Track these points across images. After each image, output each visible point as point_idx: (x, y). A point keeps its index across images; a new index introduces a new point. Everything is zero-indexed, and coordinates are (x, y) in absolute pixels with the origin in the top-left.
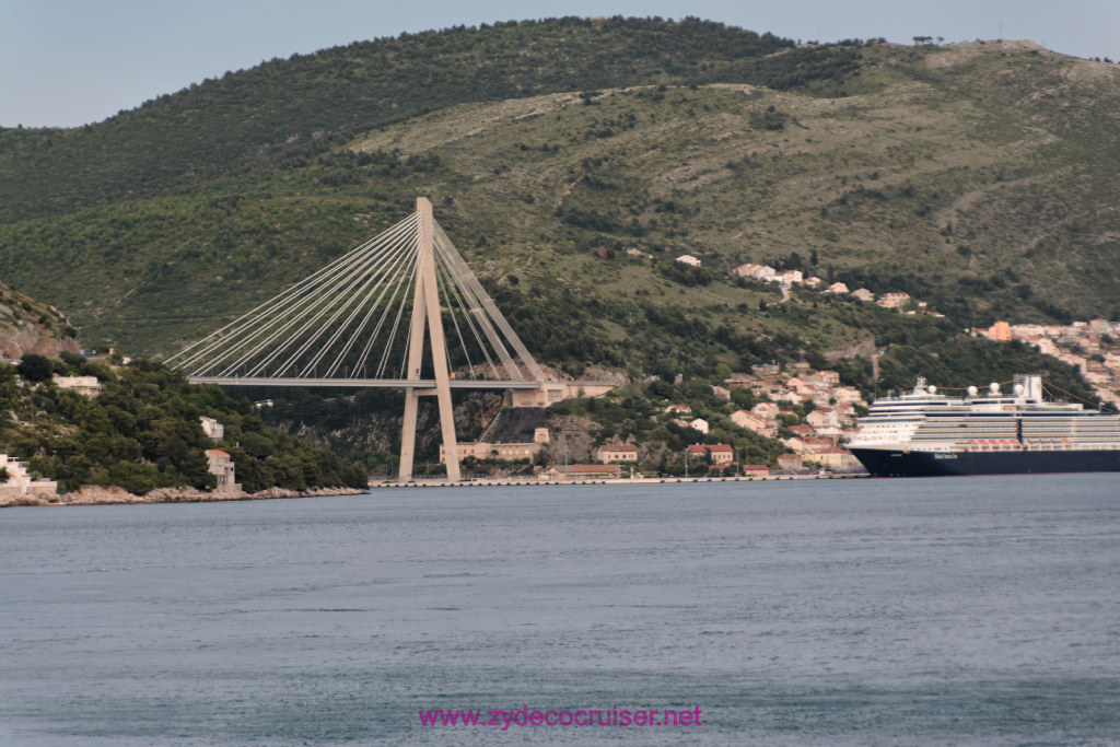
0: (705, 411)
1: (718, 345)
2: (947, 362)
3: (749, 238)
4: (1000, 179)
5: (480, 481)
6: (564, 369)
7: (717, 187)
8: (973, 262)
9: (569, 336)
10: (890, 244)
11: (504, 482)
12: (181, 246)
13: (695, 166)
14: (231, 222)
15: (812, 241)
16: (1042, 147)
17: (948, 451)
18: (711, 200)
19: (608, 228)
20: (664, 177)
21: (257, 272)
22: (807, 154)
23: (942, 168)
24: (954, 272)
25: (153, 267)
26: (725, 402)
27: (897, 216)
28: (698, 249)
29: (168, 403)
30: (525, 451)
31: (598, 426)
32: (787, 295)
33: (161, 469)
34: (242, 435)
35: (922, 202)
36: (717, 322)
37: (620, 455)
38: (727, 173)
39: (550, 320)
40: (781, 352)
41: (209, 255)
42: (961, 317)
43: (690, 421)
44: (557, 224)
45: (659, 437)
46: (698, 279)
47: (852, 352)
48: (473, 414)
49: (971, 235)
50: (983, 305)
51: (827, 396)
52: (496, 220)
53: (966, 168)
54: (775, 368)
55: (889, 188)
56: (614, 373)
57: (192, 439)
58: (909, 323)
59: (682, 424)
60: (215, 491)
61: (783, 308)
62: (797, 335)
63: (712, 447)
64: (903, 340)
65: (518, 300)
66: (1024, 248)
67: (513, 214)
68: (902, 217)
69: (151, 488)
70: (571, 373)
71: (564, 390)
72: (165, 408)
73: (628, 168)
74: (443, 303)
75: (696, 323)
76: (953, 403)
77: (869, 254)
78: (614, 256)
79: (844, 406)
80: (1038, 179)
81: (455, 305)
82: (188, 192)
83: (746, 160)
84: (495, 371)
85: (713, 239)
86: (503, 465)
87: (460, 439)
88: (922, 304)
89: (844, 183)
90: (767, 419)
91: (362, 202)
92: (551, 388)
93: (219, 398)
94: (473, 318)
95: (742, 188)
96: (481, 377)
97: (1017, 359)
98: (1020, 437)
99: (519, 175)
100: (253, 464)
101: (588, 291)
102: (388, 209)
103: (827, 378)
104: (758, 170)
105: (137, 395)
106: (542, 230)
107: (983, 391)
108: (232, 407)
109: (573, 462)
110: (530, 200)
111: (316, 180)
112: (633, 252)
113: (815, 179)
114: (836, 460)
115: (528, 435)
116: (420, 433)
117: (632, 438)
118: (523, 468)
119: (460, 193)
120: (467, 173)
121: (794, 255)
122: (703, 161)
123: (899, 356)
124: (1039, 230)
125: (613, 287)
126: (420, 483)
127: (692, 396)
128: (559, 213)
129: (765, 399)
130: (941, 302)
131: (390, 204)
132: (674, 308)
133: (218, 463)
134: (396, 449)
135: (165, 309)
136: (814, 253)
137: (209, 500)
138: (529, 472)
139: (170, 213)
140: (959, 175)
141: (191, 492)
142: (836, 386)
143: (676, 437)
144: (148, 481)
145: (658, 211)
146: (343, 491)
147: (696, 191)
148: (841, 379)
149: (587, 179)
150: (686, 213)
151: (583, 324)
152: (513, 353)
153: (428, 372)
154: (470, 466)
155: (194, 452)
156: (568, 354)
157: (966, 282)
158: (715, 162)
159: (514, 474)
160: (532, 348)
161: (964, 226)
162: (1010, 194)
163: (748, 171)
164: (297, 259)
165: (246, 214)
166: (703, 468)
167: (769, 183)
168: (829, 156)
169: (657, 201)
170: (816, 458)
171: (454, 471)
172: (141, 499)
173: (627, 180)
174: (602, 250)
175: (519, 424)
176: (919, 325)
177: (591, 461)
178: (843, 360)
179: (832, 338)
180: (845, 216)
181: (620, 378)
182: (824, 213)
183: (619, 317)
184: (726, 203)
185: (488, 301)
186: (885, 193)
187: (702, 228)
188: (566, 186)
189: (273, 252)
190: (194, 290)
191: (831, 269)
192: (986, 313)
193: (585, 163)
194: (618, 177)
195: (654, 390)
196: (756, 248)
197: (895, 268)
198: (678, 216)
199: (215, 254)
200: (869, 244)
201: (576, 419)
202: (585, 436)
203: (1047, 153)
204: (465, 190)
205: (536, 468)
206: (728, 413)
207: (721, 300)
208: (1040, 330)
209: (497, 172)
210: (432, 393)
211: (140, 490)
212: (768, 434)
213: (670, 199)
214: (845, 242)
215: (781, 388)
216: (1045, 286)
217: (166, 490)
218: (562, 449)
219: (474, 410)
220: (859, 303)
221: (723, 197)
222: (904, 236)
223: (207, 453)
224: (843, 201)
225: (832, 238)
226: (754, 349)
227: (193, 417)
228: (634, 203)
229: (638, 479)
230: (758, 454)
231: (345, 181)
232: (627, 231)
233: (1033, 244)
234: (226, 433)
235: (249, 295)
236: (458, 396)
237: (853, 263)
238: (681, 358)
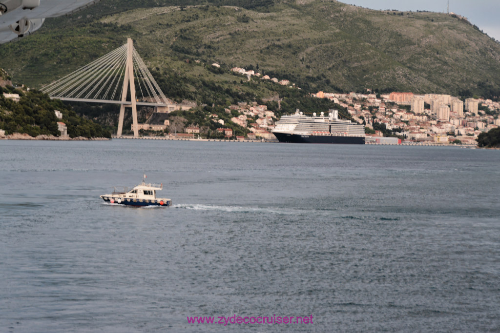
0: (223, 117)
1: (226, 95)
2: (303, 104)
3: (236, 59)
4: (320, 43)
5: (145, 137)
6: (175, 100)
7: (226, 41)
8: (311, 71)
9: (177, 89)
10: (283, 63)
11: (154, 138)
12: (42, 52)
13: (218, 34)
14: (60, 44)
15: (257, 61)
16: (335, 33)
17: (306, 134)
18: (223, 45)
19: (188, 53)
20: (207, 37)
21: (68, 62)
22: (256, 31)
23: (301, 38)
24: (304, 74)
25: (32, 58)
26: (229, 114)
27: (286, 54)
28: (219, 62)
29: (44, 105)
30: (161, 128)
31: (186, 120)
32: (249, 79)
33: (41, 128)
34: (69, 117)
35: (294, 49)
36: (226, 87)
37: (194, 131)
38: (228, 36)
39: (171, 83)
40: (248, 98)
41: (52, 55)
42: (306, 89)
43: (217, 120)
44: (171, 51)
45: (207, 125)
46: (220, 72)
47: (272, 99)
48: (143, 114)
49: (310, 62)
50: (314, 85)
51: (263, 114)
52: (150, 48)
53: (309, 39)
54: (245, 104)
55: (283, 44)
56: (192, 102)
57: (52, 118)
58: (290, 90)
59: (215, 121)
60: (60, 137)
61: (248, 83)
62: (253, 93)
63: (225, 129)
64: (288, 96)
65: (160, 76)
66: (328, 67)
67: (156, 46)
68: (288, 54)
69: (38, 134)
70: (178, 102)
71: (176, 107)
72: (43, 106)
73: (195, 33)
74: (135, 75)
75: (219, 86)
76: (308, 118)
77: (276, 66)
78: (191, 62)
79: (269, 118)
80: (333, 44)
81: (139, 76)
82: (44, 33)
83: (236, 32)
84: (151, 99)
85: (224, 59)
86: (153, 132)
87: (139, 123)
88: (294, 84)
89: (268, 42)
90: (243, 121)
91: (105, 40)
92: (171, 106)
93: (60, 104)
94: (145, 80)
95: (234, 42)
96: (146, 102)
97: (326, 104)
98: (330, 131)
99: (158, 33)
100: (73, 128)
101: (183, 74)
102: (114, 43)
103: (263, 108)
104: (240, 36)
105: (32, 101)
106: (166, 52)
107: (318, 115)
108: (64, 107)
109: (177, 132)
110: (162, 42)
111: (89, 31)
112: (198, 61)
113: (258, 40)
114: (267, 136)
115: (162, 122)
116: (125, 120)
117: (198, 125)
118: (160, 133)
119: (138, 38)
120: (141, 32)
121: (251, 65)
122: (221, 32)
123: (287, 101)
124: (333, 61)
125: (191, 73)
126: (124, 137)
127: (218, 112)
128: (172, 47)
129: (242, 114)
130: (300, 84)
131: (115, 41)
132: (212, 81)
133: (62, 127)
134: (116, 125)
135: (36, 73)
136: (258, 65)
137: (58, 140)
138: (162, 135)
139: (38, 40)
140: (307, 41)
141: (52, 137)
142: (266, 110)
143: (213, 125)
144: (37, 132)
145: (205, 48)
146: (103, 139)
147: (218, 42)
148: (268, 108)
149: (181, 36)
150: (215, 49)
151: (181, 85)
152: (158, 93)
153: (129, 98)
154: (141, 132)
155: (53, 123)
156: (176, 95)
157: (308, 77)
158: (225, 32)
159: (157, 135)
160: (165, 93)
161: (308, 58)
162: (324, 49)
163: (236, 36)
164: (82, 58)
165: (65, 42)
166: (222, 136)
167: (243, 40)
168: (264, 32)
169: (205, 45)
170: (260, 135)
171: (136, 133)
172: (34, 138)
173: (195, 37)
174: (187, 60)
175: (159, 118)
176: (294, 91)
177: (183, 132)
178: (268, 102)
179: (265, 94)
180: (268, 53)
181: (194, 104)
182: (261, 52)
183: (193, 83)
184: (228, 47)
185: (150, 75)
186: (282, 46)
187: (220, 55)
188: (174, 38)
189: (74, 55)
190: (46, 67)
191: (263, 71)
192: (315, 88)
193: (181, 31)
194: (192, 36)
195: (205, 109)
196: (238, 62)
197: (285, 71)
198: (212, 50)
199: (54, 55)
200: (276, 63)
201: (179, 117)
202: (181, 123)
203: (336, 35)
204: (140, 38)
205: (164, 134)
206: (230, 118)
207: (227, 79)
208: (333, 95)
209: (151, 32)
210: (130, 106)
211: (34, 135)
212: (244, 126)
213: (209, 44)
214: (268, 62)
215: (248, 110)
216: (335, 80)
217: (43, 136)
218: (174, 127)
219: (143, 113)
220: (274, 83)
221: (227, 44)
222: (288, 61)
223: (58, 123)
224: (268, 48)
225: (264, 60)
226: (239, 96)
227: (52, 110)
228: (197, 45)
229: (200, 139)
230: (241, 133)
231: (99, 32)
232: (194, 54)
233: (331, 66)
234: (63, 116)
235: (65, 69)
236: (139, 108)
237: (270, 69)
238: (214, 98)
